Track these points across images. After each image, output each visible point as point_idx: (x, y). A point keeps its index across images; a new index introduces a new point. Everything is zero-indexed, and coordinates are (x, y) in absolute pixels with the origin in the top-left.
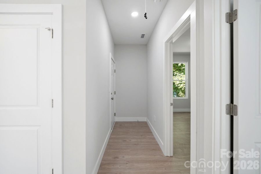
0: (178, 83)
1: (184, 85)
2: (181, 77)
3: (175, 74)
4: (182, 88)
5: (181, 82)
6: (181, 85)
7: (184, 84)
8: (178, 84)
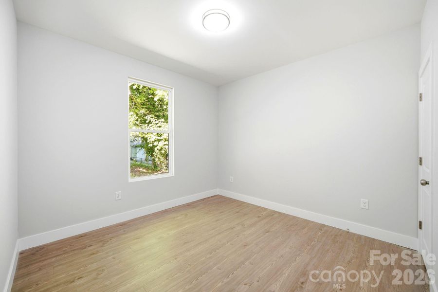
0: (152, 140)
1: (166, 143)
2: (160, 127)
3: (149, 119)
4: (162, 149)
5: (159, 138)
6: (160, 142)
7: (166, 140)
8: (153, 143)
